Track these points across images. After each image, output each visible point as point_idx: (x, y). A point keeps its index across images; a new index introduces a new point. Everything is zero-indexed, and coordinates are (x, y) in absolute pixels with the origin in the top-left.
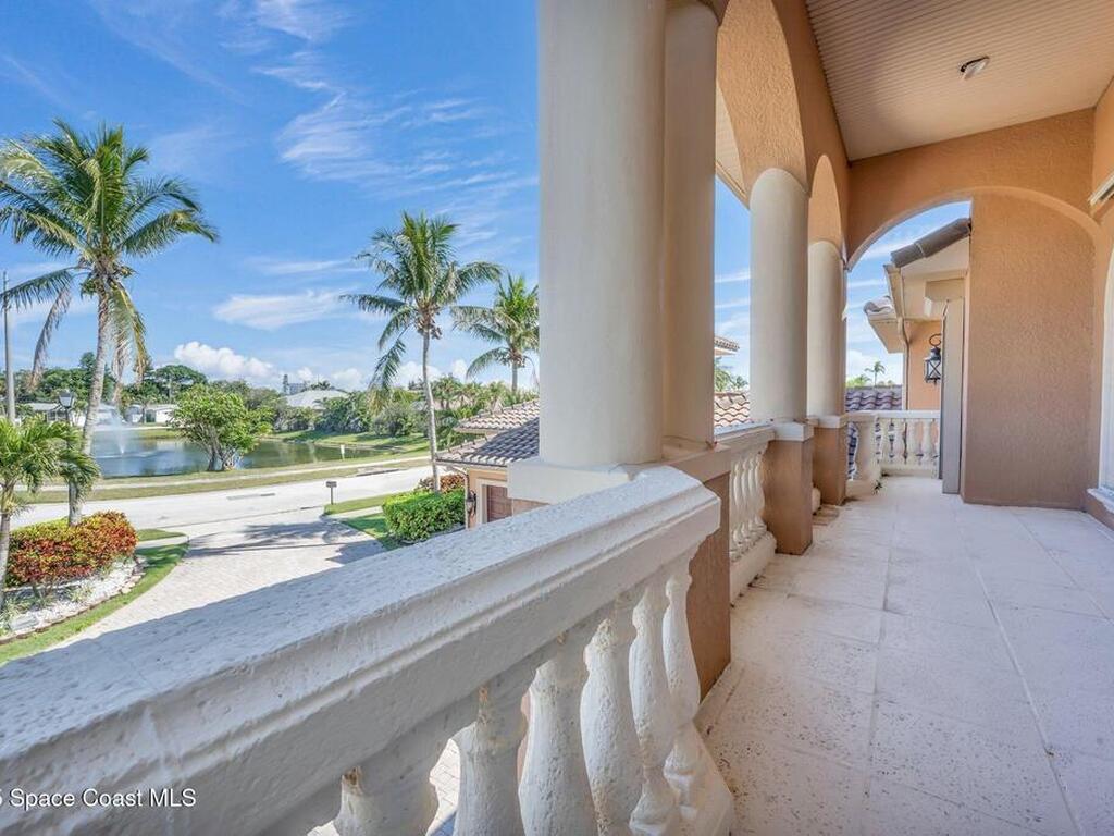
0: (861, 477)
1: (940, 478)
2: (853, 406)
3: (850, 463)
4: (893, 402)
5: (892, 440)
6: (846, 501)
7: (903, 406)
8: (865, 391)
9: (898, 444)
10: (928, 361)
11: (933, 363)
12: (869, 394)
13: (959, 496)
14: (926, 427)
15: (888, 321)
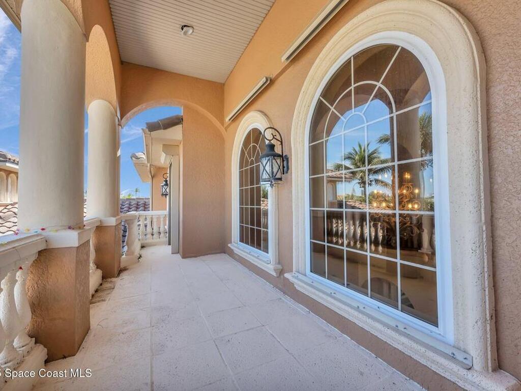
0: (130, 252)
1: (169, 244)
2: (125, 209)
3: (123, 247)
4: (145, 207)
5: (146, 226)
6: (121, 271)
7: (150, 209)
8: (131, 201)
9: (149, 229)
10: (163, 186)
11: (165, 187)
12: (133, 202)
13: (179, 254)
14: (162, 219)
15: (143, 165)
